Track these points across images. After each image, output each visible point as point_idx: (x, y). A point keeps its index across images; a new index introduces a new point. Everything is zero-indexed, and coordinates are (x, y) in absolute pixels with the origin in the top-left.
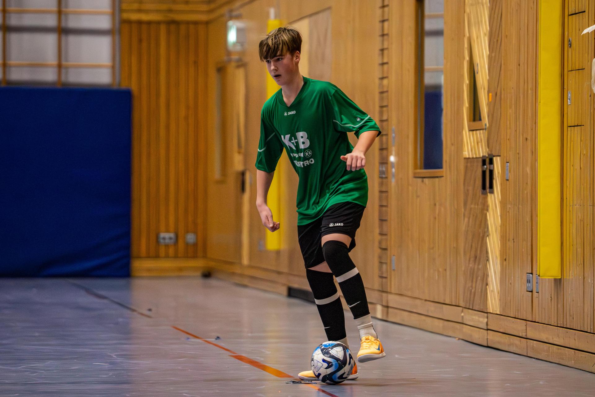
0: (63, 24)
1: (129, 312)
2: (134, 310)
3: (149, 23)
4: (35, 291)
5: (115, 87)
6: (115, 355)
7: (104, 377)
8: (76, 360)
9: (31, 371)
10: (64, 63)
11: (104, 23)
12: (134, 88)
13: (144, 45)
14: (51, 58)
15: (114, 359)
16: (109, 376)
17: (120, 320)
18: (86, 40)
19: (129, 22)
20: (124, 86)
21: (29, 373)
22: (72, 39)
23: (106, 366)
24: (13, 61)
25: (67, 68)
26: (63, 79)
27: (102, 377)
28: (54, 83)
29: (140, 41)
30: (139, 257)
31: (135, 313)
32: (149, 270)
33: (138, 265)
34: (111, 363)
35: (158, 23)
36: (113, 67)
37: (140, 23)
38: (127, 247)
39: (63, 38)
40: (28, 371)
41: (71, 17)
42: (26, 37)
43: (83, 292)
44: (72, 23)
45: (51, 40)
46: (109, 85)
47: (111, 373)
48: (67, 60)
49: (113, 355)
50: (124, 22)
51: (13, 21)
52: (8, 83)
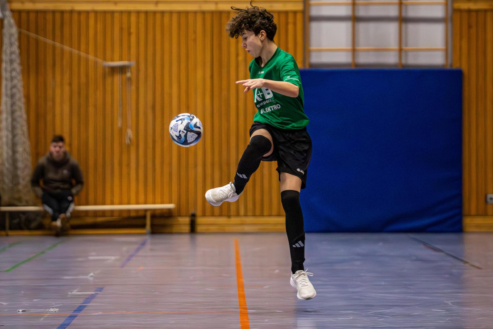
0: (404, 14)
1: (462, 264)
2: (466, 262)
3: (477, 11)
4: (381, 244)
5: (448, 67)
6: (451, 303)
7: (441, 323)
8: (417, 307)
9: (380, 316)
10: (404, 47)
11: (439, 12)
12: (464, 68)
13: (473, 31)
14: (393, 44)
15: (450, 306)
16: (445, 321)
17: (454, 271)
18: (423, 28)
19: (460, 11)
20: (456, 66)
21: (377, 318)
22: (411, 27)
23: (443, 312)
24: (361, 46)
25: (407, 51)
26: (404, 62)
27: (439, 322)
28: (395, 65)
29: (470, 27)
30: (470, 215)
31: (467, 265)
32: (478, 226)
33: (468, 222)
34: (447, 310)
35: (485, 11)
36: (446, 50)
37: (469, 11)
38: (460, 206)
39: (404, 26)
40: (375, 316)
41: (410, 8)
42: (372, 26)
43: (422, 246)
44: (412, 13)
45: (393, 28)
46: (443, 66)
47: (448, 319)
48: (406, 45)
49: (449, 303)
50: (455, 11)
51: (362, 12)
52: (357, 65)
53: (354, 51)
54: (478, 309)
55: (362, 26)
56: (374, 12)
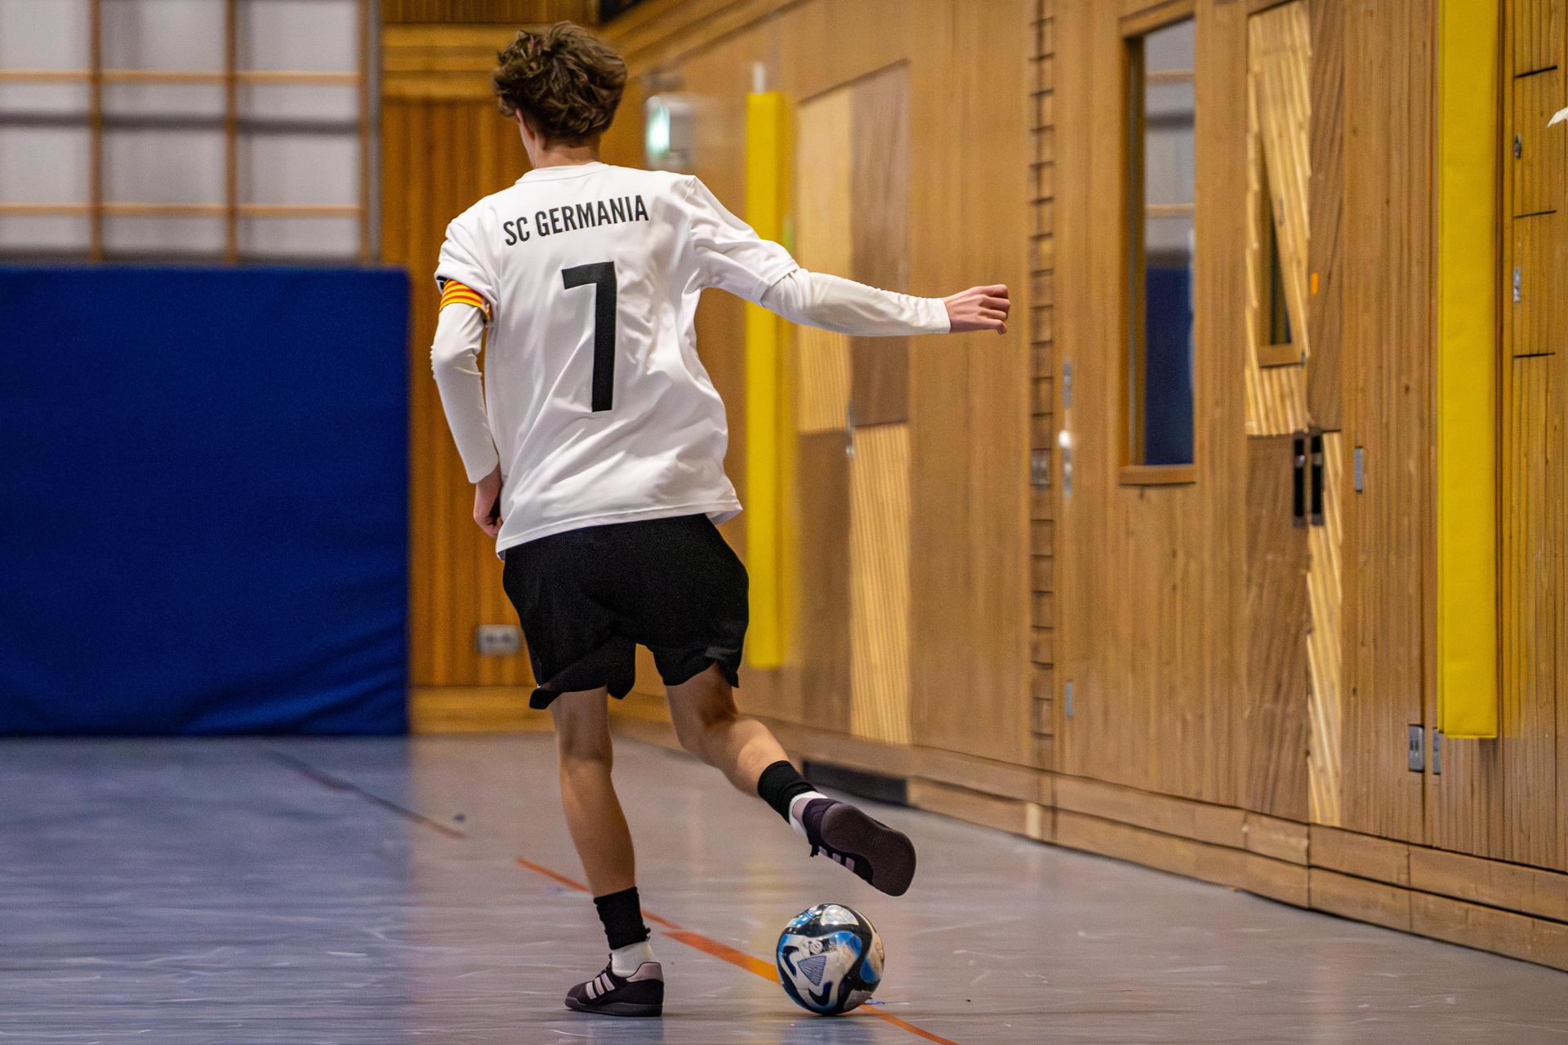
0: (242, 110)
2: (420, 819)
3: (451, 104)
5: (369, 265)
6: (382, 933)
7: (356, 989)
8: (283, 945)
9: (176, 972)
10: (242, 205)
11: (341, 105)
12: (416, 266)
13: (440, 157)
14: (212, 196)
15: (379, 943)
16: (367, 984)
17: (388, 844)
19: (402, 102)
20: (391, 261)
21: (170, 978)
22: (262, 148)
23: (361, 958)
24: (120, 199)
25: (250, 217)
26: (243, 245)
27: (352, 987)
28: (218, 258)
29: (430, 149)
30: (429, 686)
31: (423, 826)
32: (453, 717)
33: (426, 705)
34: (372, 952)
35: (474, 103)
36: (363, 215)
37: (429, 104)
38: (401, 661)
39: (241, 142)
41: (260, 91)
42: (149, 142)
44: (263, 105)
45: (209, 150)
46: (353, 260)
47: (373, 977)
48: (249, 199)
49: (377, 932)
50: (389, 102)
51: (119, 103)
52: (106, 255)
53: (98, 215)
54: (461, 950)
55: (120, 145)
56: (155, 102)
